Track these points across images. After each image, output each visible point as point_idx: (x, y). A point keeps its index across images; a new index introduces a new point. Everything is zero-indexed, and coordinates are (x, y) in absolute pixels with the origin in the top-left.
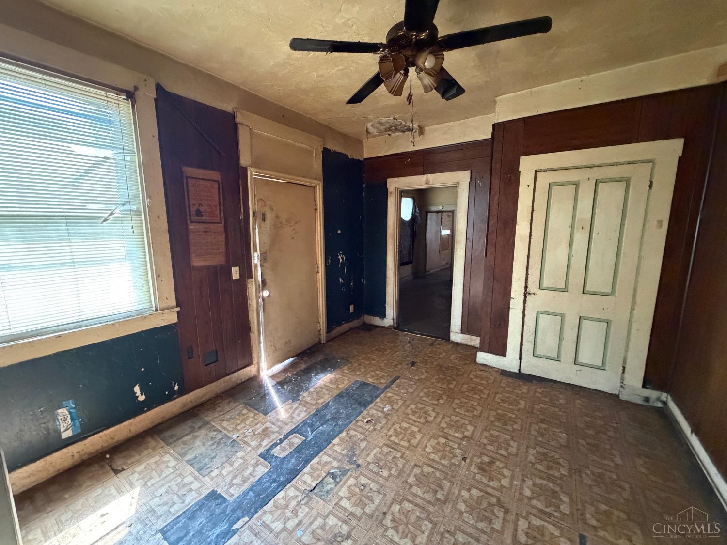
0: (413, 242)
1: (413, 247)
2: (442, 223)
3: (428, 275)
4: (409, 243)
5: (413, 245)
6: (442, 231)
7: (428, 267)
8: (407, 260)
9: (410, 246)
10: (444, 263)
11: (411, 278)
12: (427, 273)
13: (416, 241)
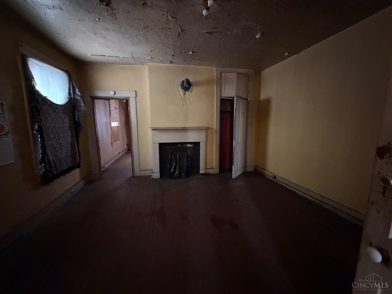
0: (77, 137)
1: (78, 144)
2: (112, 115)
3: (104, 171)
4: (69, 139)
5: (77, 141)
6: (112, 123)
7: (102, 162)
8: (70, 164)
9: (72, 144)
10: (117, 153)
11: (82, 184)
12: (102, 170)
13: (81, 135)
